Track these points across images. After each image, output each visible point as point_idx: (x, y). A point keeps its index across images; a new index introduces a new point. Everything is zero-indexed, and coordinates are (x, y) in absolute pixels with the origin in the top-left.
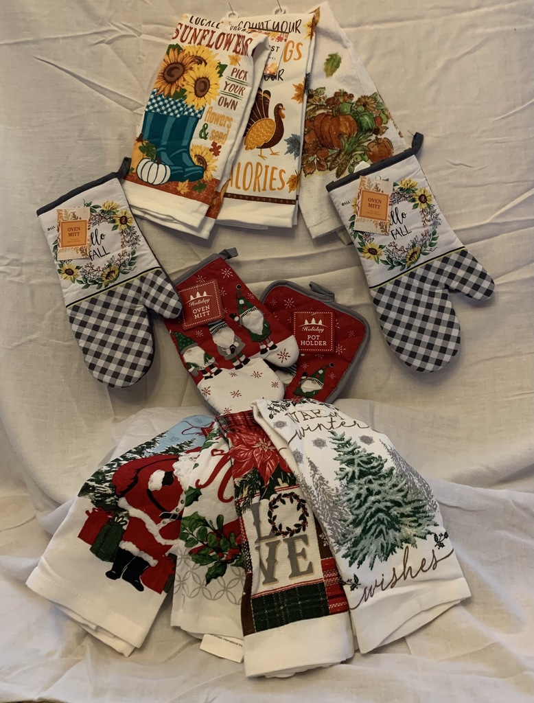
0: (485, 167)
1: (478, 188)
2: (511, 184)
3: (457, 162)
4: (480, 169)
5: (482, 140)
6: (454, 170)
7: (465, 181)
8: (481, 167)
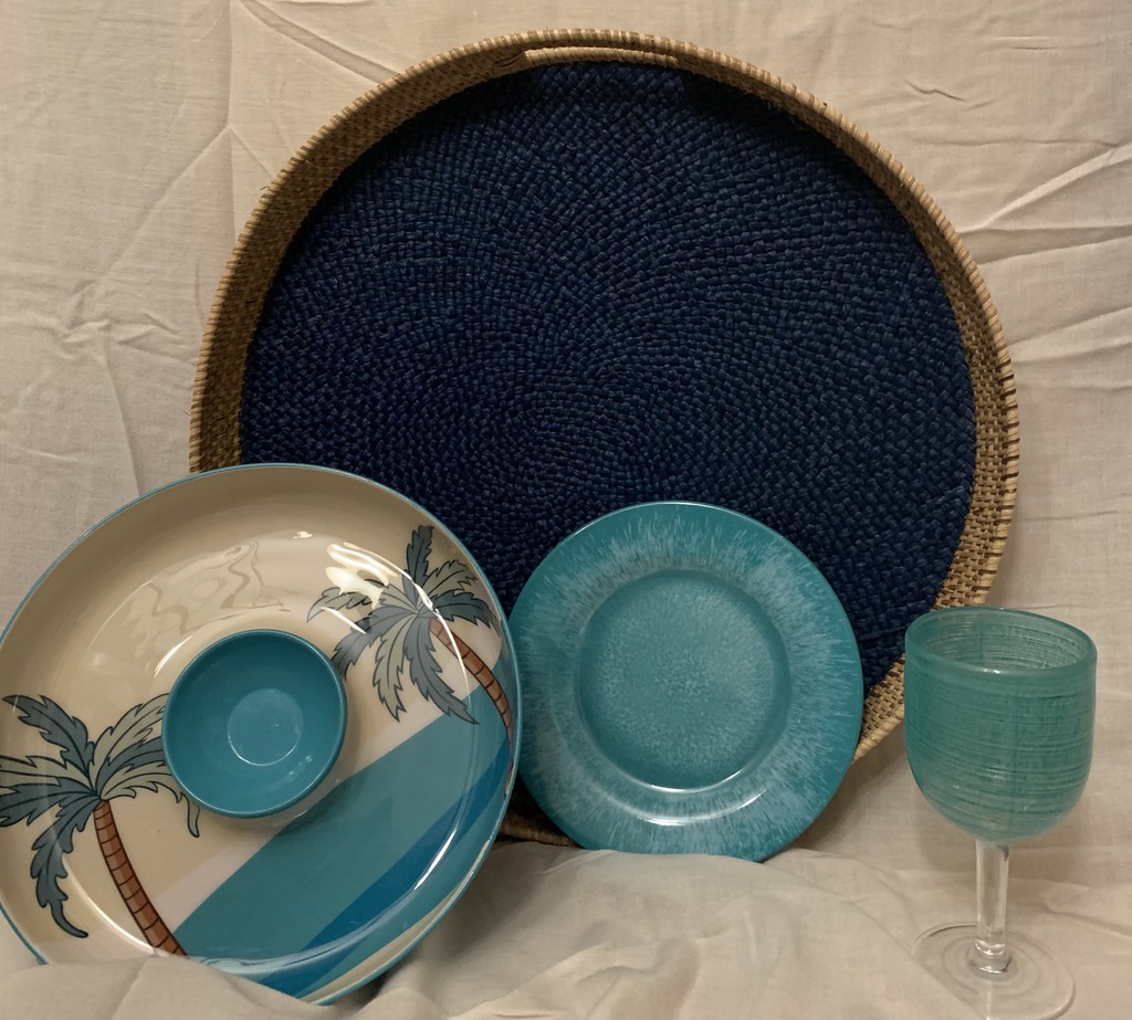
0: (991, 102)
1: (971, 149)
2: (1045, 146)
3: (929, 87)
4: (978, 106)
5: (988, 39)
6: (920, 104)
7: (941, 129)
8: (980, 101)
